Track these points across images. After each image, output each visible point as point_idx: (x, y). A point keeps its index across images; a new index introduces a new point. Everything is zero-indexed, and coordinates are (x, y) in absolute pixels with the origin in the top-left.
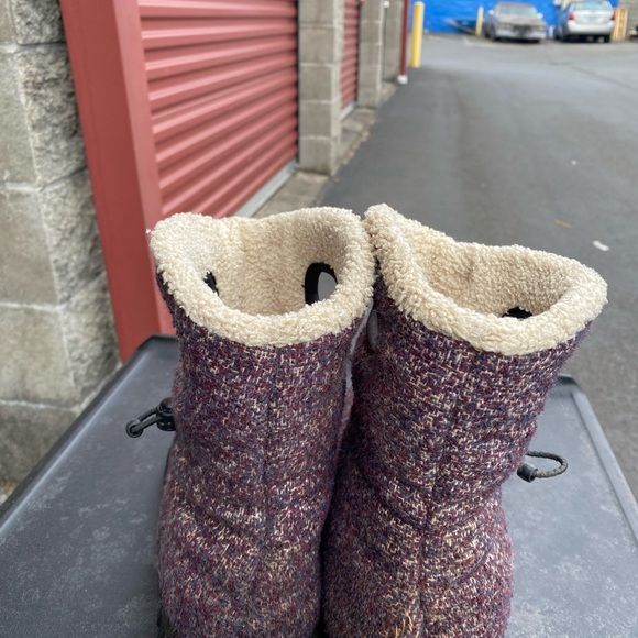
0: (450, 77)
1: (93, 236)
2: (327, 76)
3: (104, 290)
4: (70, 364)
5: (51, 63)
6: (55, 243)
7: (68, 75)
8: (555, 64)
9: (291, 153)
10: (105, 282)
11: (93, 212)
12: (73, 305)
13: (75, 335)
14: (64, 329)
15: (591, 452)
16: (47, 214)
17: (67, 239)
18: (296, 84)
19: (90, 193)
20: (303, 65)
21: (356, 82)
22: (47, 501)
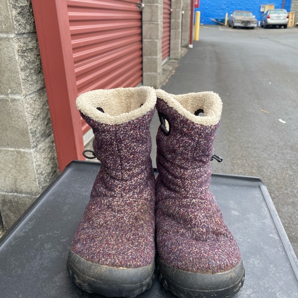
0: (213, 45)
1: (47, 118)
2: (155, 45)
3: (52, 142)
4: (37, 176)
5: (29, 42)
6: (31, 121)
7: (37, 47)
8: (262, 38)
9: (139, 80)
10: (53, 139)
11: (48, 107)
12: (38, 149)
13: (39, 162)
14: (34, 160)
15: (267, 211)
16: (27, 108)
17: (36, 119)
18: (142, 49)
19: (47, 99)
20: (144, 40)
21: (169, 48)
22: (25, 232)
